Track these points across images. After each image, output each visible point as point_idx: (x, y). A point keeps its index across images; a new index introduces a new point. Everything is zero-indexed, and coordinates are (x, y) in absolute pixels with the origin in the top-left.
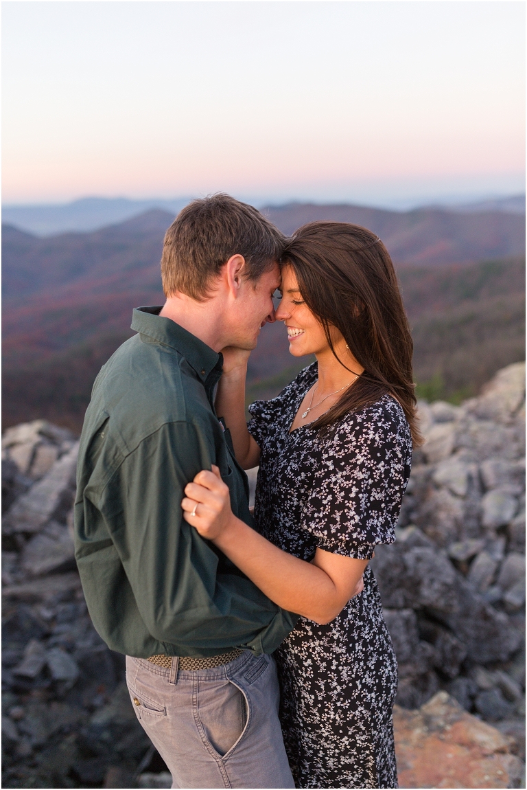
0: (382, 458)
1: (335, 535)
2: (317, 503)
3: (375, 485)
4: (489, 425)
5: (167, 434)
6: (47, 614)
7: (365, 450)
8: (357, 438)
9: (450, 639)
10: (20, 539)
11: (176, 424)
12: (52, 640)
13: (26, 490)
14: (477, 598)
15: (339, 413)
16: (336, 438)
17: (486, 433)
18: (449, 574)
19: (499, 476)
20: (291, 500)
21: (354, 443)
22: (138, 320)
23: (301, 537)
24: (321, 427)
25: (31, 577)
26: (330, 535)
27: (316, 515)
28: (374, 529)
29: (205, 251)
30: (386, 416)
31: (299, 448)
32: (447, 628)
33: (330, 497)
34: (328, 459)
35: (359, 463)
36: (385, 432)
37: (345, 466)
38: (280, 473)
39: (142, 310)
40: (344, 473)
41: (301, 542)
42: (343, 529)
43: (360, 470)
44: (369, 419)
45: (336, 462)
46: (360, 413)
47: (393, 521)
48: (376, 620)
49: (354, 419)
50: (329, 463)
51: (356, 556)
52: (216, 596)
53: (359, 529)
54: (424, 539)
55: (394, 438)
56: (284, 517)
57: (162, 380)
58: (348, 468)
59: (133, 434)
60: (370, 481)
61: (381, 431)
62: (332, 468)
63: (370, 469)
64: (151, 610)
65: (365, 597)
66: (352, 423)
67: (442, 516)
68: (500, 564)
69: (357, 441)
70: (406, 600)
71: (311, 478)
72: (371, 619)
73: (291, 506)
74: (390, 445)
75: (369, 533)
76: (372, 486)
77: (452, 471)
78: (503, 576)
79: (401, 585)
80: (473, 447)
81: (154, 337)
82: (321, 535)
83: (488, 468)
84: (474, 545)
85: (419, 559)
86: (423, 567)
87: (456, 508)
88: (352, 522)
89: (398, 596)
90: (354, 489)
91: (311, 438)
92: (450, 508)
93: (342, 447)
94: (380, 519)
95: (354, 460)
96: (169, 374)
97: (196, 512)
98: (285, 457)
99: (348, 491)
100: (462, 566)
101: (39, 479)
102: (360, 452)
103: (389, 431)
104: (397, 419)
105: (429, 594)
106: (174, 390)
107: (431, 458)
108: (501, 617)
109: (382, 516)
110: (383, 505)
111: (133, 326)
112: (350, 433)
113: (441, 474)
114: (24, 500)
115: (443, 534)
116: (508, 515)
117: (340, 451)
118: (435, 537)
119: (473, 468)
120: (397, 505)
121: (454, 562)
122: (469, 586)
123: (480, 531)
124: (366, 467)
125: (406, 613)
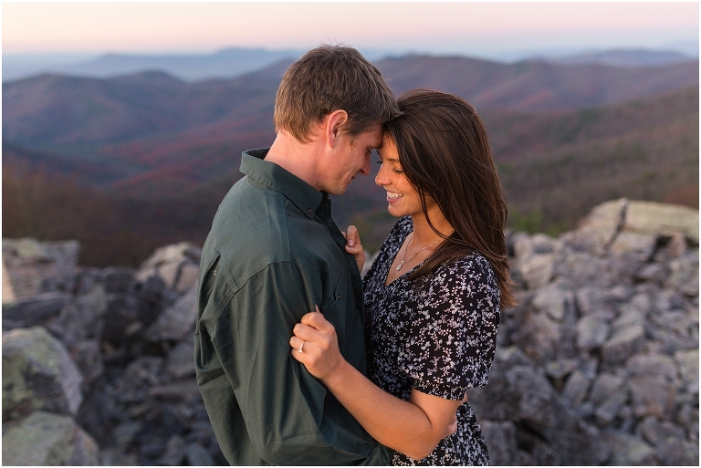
0: (475, 308)
1: (431, 378)
2: (416, 349)
3: (469, 333)
4: (585, 256)
5: (273, 273)
6: (187, 412)
7: (459, 300)
8: (451, 289)
9: (546, 449)
10: (166, 346)
11: (281, 265)
12: (191, 436)
13: (172, 303)
14: (571, 413)
15: (432, 265)
16: (431, 289)
17: (581, 264)
18: (546, 391)
19: (593, 302)
20: (391, 348)
21: (448, 294)
22: (247, 163)
23: (399, 381)
24: (417, 278)
25: (175, 379)
26: (425, 378)
27: (415, 360)
28: (470, 374)
29: (315, 97)
30: (477, 269)
31: (397, 298)
32: (543, 439)
33: (428, 344)
34: (424, 309)
35: (453, 312)
36: (476, 284)
37: (440, 315)
38: (380, 322)
39: (250, 153)
40: (440, 321)
41: (399, 385)
42: (439, 374)
43: (455, 320)
44: (461, 271)
45: (432, 312)
46: (452, 266)
47: (489, 366)
48: (472, 455)
49: (447, 272)
50: (425, 313)
51: (449, 398)
52: (323, 426)
53: (453, 374)
54: (525, 358)
55: (485, 288)
56: (384, 363)
57: (268, 221)
58: (443, 317)
59: (241, 272)
60: (465, 330)
61: (472, 282)
62: (428, 317)
63: (464, 318)
64: (261, 435)
65: (461, 434)
66: (445, 275)
67: (540, 337)
68: (592, 382)
69: (451, 292)
70: (507, 413)
71: (409, 327)
72: (467, 455)
73: (390, 353)
74: (482, 295)
75: (463, 379)
76: (467, 334)
77: (550, 297)
78: (595, 394)
79: (502, 399)
80: (569, 275)
81: (261, 181)
82: (418, 377)
83: (583, 295)
84: (569, 364)
85: (519, 377)
86: (523, 384)
87: (554, 330)
88: (448, 367)
89: (500, 410)
90: (450, 337)
91: (408, 288)
92: (548, 330)
93: (436, 298)
94: (477, 365)
95: (449, 310)
96: (275, 216)
97: (303, 349)
98: (384, 306)
99: (446, 339)
100: (558, 383)
101: (183, 294)
102: (454, 303)
103: (480, 282)
104: (486, 271)
105: (528, 408)
106: (280, 231)
107: (531, 284)
108: (593, 430)
109: (478, 361)
110: (478, 351)
111: (242, 169)
112: (444, 285)
113: (541, 299)
114: (170, 312)
115: (541, 353)
116: (600, 338)
117: (434, 301)
118: (533, 356)
119: (569, 295)
120: (491, 350)
121: (550, 379)
122: (564, 401)
123: (575, 352)
124: (460, 317)
125: (507, 425)
